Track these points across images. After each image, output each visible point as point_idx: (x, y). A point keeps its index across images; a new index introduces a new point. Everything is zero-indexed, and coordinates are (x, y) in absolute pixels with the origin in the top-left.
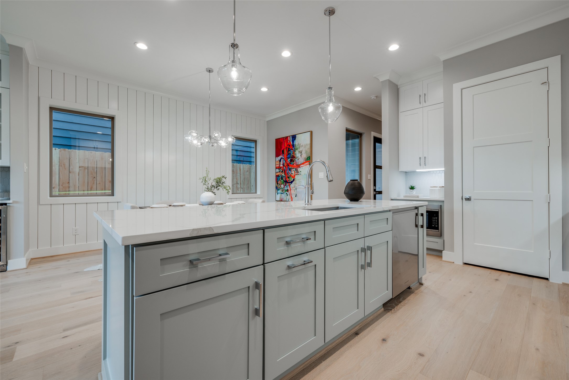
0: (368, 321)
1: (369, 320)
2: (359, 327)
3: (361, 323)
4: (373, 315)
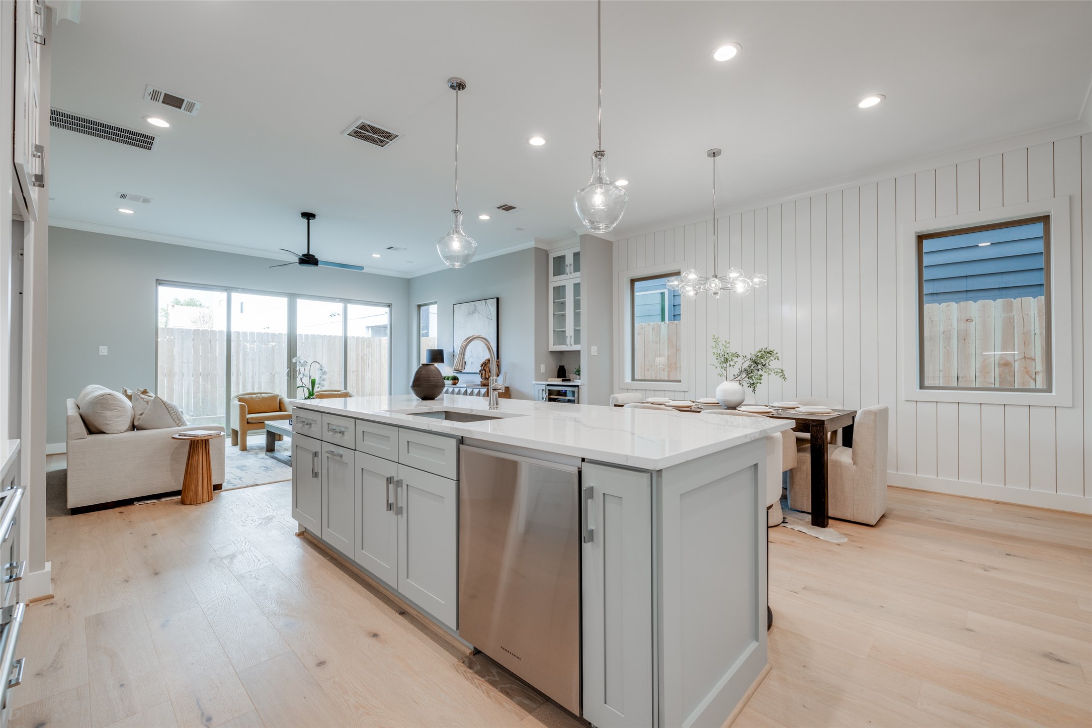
0: (431, 626)
1: (434, 629)
2: (417, 615)
3: (423, 616)
4: (447, 632)
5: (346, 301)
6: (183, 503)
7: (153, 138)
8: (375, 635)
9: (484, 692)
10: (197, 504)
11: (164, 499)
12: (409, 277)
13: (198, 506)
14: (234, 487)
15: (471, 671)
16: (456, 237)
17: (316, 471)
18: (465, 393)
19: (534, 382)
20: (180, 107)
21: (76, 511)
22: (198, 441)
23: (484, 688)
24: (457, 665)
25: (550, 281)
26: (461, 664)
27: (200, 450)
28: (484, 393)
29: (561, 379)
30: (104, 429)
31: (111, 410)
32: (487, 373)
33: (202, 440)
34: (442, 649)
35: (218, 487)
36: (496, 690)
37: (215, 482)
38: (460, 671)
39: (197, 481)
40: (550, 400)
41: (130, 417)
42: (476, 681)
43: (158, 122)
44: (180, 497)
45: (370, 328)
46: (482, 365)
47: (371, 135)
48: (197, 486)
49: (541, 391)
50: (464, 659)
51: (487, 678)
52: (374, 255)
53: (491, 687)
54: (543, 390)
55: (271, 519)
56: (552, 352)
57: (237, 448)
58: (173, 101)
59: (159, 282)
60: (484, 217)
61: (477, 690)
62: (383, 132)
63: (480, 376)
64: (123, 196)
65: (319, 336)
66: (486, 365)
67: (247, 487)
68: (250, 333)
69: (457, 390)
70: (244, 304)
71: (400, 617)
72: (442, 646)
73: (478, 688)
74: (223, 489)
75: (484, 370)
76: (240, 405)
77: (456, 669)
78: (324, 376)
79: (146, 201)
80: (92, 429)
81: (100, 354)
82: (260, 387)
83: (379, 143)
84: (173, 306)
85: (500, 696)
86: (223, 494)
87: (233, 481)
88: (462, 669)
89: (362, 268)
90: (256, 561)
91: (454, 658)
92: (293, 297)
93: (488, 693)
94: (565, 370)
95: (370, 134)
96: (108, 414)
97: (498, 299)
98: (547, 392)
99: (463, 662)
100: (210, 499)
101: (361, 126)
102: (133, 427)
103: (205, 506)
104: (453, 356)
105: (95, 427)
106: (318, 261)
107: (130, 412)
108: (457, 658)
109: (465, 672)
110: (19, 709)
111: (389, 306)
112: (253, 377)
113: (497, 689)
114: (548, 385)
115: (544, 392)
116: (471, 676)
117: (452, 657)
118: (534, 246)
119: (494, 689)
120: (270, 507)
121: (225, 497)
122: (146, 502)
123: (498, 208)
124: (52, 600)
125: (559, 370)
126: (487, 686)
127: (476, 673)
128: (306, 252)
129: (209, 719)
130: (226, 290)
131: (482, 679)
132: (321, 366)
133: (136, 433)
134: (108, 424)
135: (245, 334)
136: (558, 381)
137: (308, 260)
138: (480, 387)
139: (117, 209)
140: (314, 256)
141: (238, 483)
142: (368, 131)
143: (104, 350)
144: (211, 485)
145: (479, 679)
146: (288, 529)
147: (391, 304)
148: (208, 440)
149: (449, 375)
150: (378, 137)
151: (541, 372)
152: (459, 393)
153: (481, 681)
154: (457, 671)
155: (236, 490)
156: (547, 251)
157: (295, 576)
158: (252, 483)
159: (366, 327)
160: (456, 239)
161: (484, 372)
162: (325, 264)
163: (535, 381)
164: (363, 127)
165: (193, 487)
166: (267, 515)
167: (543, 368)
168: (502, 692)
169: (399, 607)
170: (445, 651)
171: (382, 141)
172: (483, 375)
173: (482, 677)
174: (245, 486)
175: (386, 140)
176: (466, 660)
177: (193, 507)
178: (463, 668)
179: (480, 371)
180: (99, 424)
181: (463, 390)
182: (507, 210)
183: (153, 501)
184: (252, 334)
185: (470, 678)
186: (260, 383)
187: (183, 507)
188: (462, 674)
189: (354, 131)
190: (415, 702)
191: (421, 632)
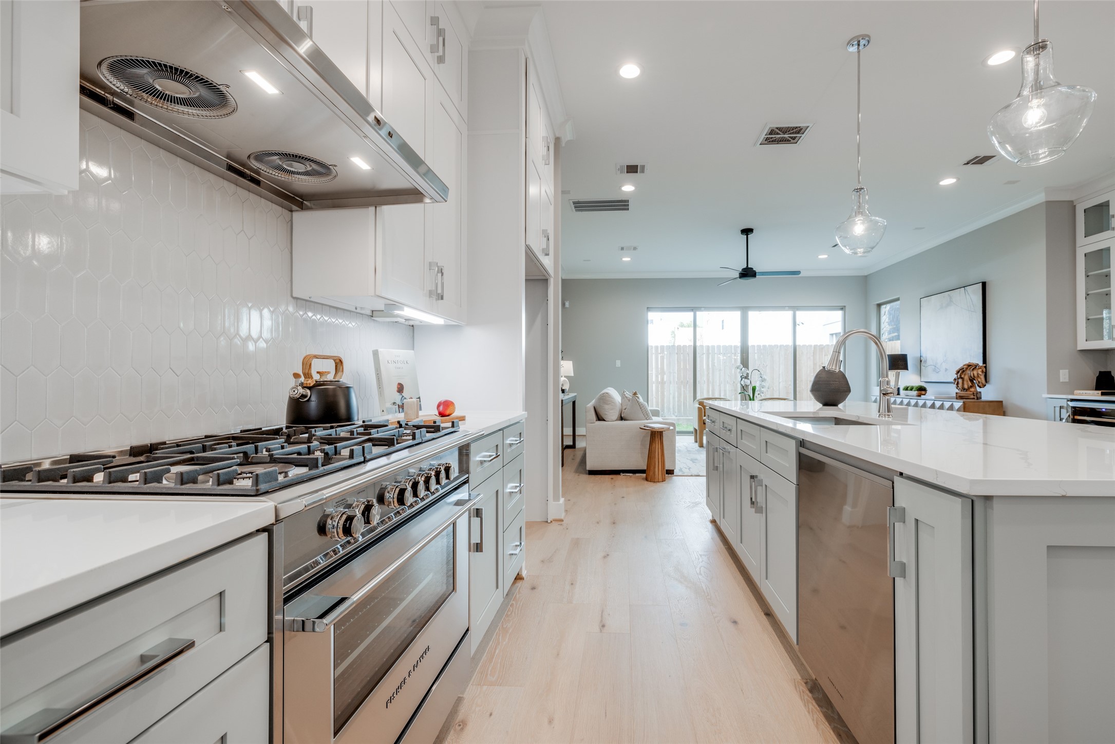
2: (779, 621)
5: (795, 308)
6: (647, 479)
7: (628, 201)
8: (735, 622)
9: (813, 720)
10: (655, 482)
11: (637, 475)
12: (866, 275)
13: (655, 484)
14: (682, 474)
15: (810, 695)
16: (859, 220)
17: (716, 465)
18: (933, 406)
19: (1046, 395)
20: (637, 172)
21: (592, 473)
22: (655, 432)
23: (815, 716)
24: (798, 682)
25: (1078, 245)
26: (803, 683)
27: (657, 439)
28: (959, 408)
29: (1100, 392)
30: (604, 417)
31: (608, 404)
32: (965, 383)
33: (658, 432)
34: (790, 661)
35: (670, 472)
36: (828, 725)
37: (668, 467)
38: (798, 689)
39: (655, 464)
40: (1075, 421)
41: (618, 410)
42: (811, 706)
43: (628, 188)
44: (645, 475)
45: (834, 336)
46: (958, 372)
47: (781, 136)
48: (655, 468)
49: (1058, 409)
50: (808, 680)
51: (825, 710)
52: (820, 257)
53: (824, 720)
54: (1061, 407)
55: (698, 504)
56: (1083, 351)
57: (697, 445)
58: (632, 169)
59: (649, 309)
60: (948, 181)
61: (807, 713)
62: (793, 128)
63: (955, 385)
64: (622, 249)
65: (776, 346)
66: (964, 371)
67: (692, 476)
68: (717, 346)
69: (921, 402)
70: (724, 321)
71: (764, 617)
72: (792, 659)
73: (809, 712)
74: (675, 474)
75: (962, 378)
76: (699, 408)
77: (795, 684)
78: (763, 384)
79: (635, 249)
80: (599, 418)
81: (617, 366)
82: (725, 395)
83: (792, 141)
84: (678, 328)
85: (830, 733)
86: (675, 478)
87: (684, 470)
88: (801, 688)
89: (798, 273)
90: (674, 533)
91: (798, 675)
92: (744, 310)
93: (817, 723)
94: (1113, 377)
95: (779, 136)
96: (606, 407)
97: (984, 285)
98: (1070, 410)
99: (806, 683)
100: (663, 480)
101: (769, 131)
102: (622, 419)
103: (659, 484)
104: (921, 361)
105: (601, 417)
106: (755, 273)
107: (618, 407)
108: (803, 678)
109: (803, 692)
110: (530, 576)
111: (842, 309)
112: (720, 385)
113: (830, 725)
114: (1072, 400)
115: (1064, 411)
116: (807, 699)
117: (797, 672)
118: (1044, 200)
119: (827, 723)
120: (701, 495)
121: (676, 480)
122: (627, 474)
123: (965, 164)
124: (562, 523)
125: (1098, 378)
126: (821, 717)
127: (814, 699)
128: (745, 266)
129: (603, 626)
130: (693, 310)
131: (818, 708)
132: (761, 374)
133: (623, 422)
134: (606, 414)
135: (713, 347)
136: (1093, 395)
137: (748, 273)
138: (955, 400)
139: (621, 259)
140: (752, 269)
141: (686, 472)
142: (778, 134)
143: (618, 363)
144: (664, 468)
145: (814, 706)
146: (706, 515)
147: (845, 306)
148: (662, 432)
149: (914, 385)
150: (789, 136)
151: (1061, 381)
152: (924, 406)
153: (816, 709)
154: (796, 687)
155: (684, 477)
156: (1072, 202)
157: (696, 554)
158: (696, 474)
159: (830, 334)
160: (859, 222)
161: (960, 381)
162: (763, 275)
163: (1048, 393)
164: (772, 132)
165: (652, 468)
166: (697, 500)
167: (1064, 375)
168: (834, 731)
169: (768, 608)
170: (792, 664)
171: (794, 138)
172: (960, 385)
173: (819, 706)
174: (690, 474)
175: (797, 135)
176: (810, 683)
177: (651, 484)
178: (803, 688)
179: (955, 379)
180: (602, 413)
181: (929, 403)
182: (982, 163)
183: (630, 474)
184: (719, 347)
185: (806, 700)
186: (725, 391)
187: (646, 482)
188: (799, 692)
189: (765, 139)
190: (742, 691)
191: (777, 638)
